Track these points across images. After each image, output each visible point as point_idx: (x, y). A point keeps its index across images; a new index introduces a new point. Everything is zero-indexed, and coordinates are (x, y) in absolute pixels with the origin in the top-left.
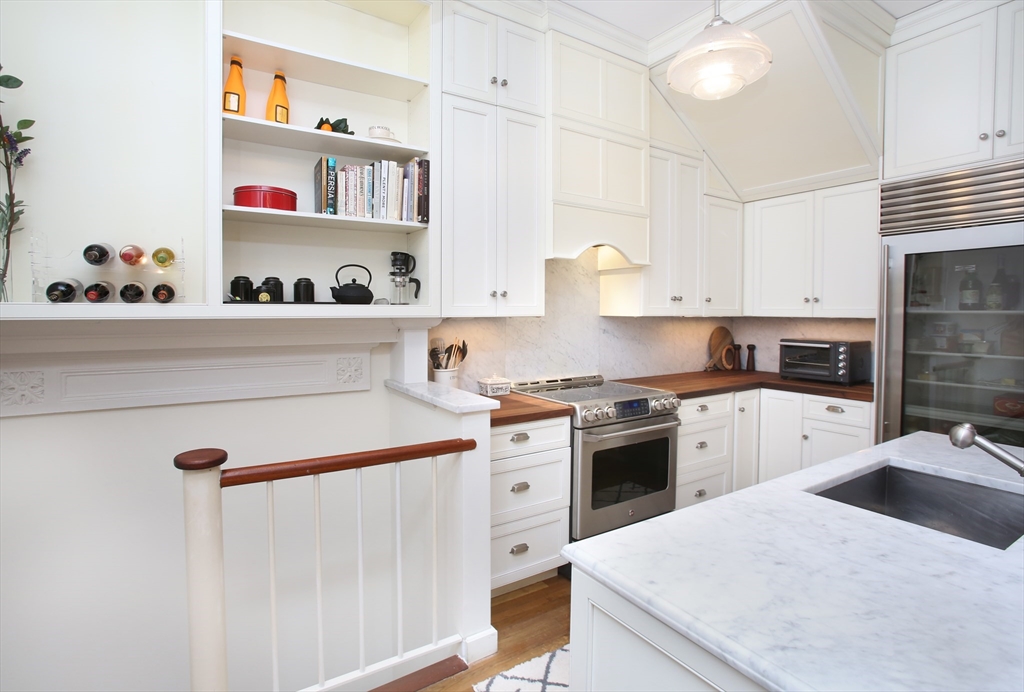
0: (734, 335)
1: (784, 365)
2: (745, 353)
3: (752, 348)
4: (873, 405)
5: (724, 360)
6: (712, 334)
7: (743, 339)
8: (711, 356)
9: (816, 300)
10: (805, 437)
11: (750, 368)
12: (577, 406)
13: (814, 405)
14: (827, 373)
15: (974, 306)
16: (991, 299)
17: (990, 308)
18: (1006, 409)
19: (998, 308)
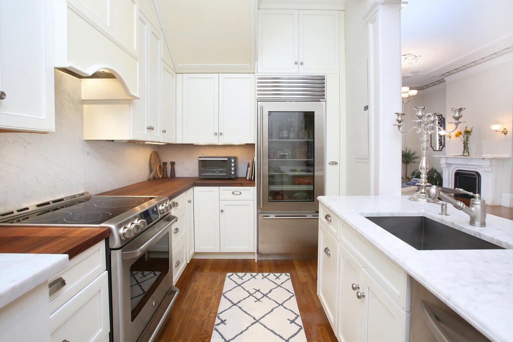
0: (160, 156)
1: (200, 171)
2: (169, 167)
3: (173, 164)
4: (256, 187)
5: (158, 172)
6: (151, 156)
7: (167, 158)
8: (151, 171)
9: (221, 134)
10: (222, 211)
11: (173, 176)
12: (113, 227)
13: (226, 192)
14: (225, 174)
15: (287, 138)
16: (292, 135)
17: (291, 139)
18: (299, 181)
19: (294, 139)
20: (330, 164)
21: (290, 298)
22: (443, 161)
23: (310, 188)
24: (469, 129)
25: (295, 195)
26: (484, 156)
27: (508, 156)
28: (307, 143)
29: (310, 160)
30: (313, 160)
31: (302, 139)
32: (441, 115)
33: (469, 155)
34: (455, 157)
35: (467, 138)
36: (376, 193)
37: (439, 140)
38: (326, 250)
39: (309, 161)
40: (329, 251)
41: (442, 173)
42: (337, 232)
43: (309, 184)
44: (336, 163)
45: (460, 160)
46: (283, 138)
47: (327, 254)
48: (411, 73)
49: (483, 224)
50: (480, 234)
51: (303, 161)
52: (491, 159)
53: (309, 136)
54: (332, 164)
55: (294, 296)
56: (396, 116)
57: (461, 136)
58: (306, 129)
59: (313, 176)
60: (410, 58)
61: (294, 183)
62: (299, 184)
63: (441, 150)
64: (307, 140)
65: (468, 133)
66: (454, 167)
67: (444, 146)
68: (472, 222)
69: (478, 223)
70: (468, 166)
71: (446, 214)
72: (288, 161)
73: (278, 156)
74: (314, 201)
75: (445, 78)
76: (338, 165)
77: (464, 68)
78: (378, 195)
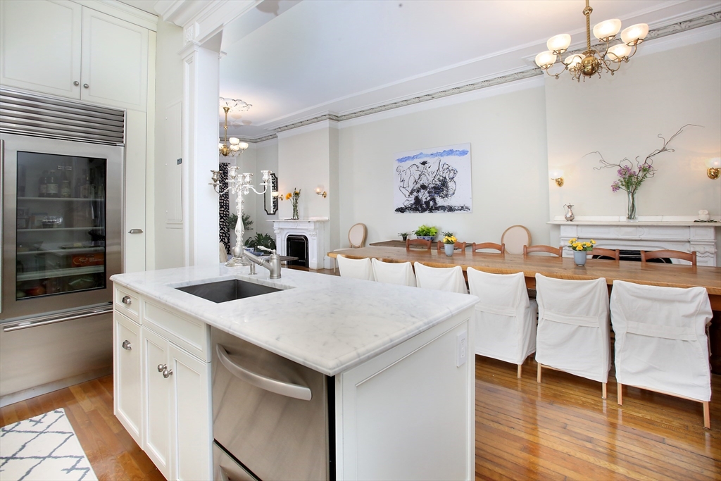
15: (55, 195)
16: (65, 191)
17: (64, 197)
18: (79, 262)
19: (70, 196)
20: (130, 232)
21: (65, 441)
22: (276, 226)
23: (100, 269)
24: (298, 191)
25: (71, 284)
26: (311, 219)
27: (327, 218)
28: (95, 203)
29: (100, 228)
30: (103, 228)
31: (85, 197)
32: (274, 174)
33: (298, 219)
34: (286, 221)
35: (296, 200)
36: (192, 263)
37: (274, 202)
38: (125, 345)
39: (96, 230)
40: (129, 343)
41: (275, 240)
42: (139, 314)
43: (97, 264)
44: (140, 231)
45: (291, 224)
46: (49, 195)
47: (127, 348)
48: (243, 122)
49: (279, 276)
50: (274, 284)
51: (85, 232)
52: (315, 222)
53: (96, 193)
54: (133, 233)
55: (73, 435)
56: (212, 173)
57: (291, 198)
58: (91, 183)
59: (105, 253)
60: (241, 105)
61: (69, 266)
62: (78, 266)
63: (274, 214)
64: (94, 199)
65: (297, 194)
66: (286, 232)
67: (277, 209)
68: (271, 277)
69: (275, 275)
70: (298, 229)
71: (254, 274)
72: (58, 231)
73: (36, 223)
74: (105, 287)
75: (278, 134)
76: (143, 234)
77: (293, 126)
78: (194, 265)
